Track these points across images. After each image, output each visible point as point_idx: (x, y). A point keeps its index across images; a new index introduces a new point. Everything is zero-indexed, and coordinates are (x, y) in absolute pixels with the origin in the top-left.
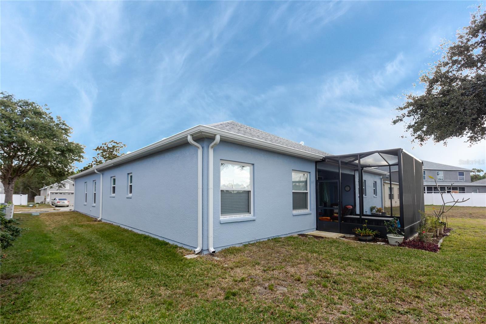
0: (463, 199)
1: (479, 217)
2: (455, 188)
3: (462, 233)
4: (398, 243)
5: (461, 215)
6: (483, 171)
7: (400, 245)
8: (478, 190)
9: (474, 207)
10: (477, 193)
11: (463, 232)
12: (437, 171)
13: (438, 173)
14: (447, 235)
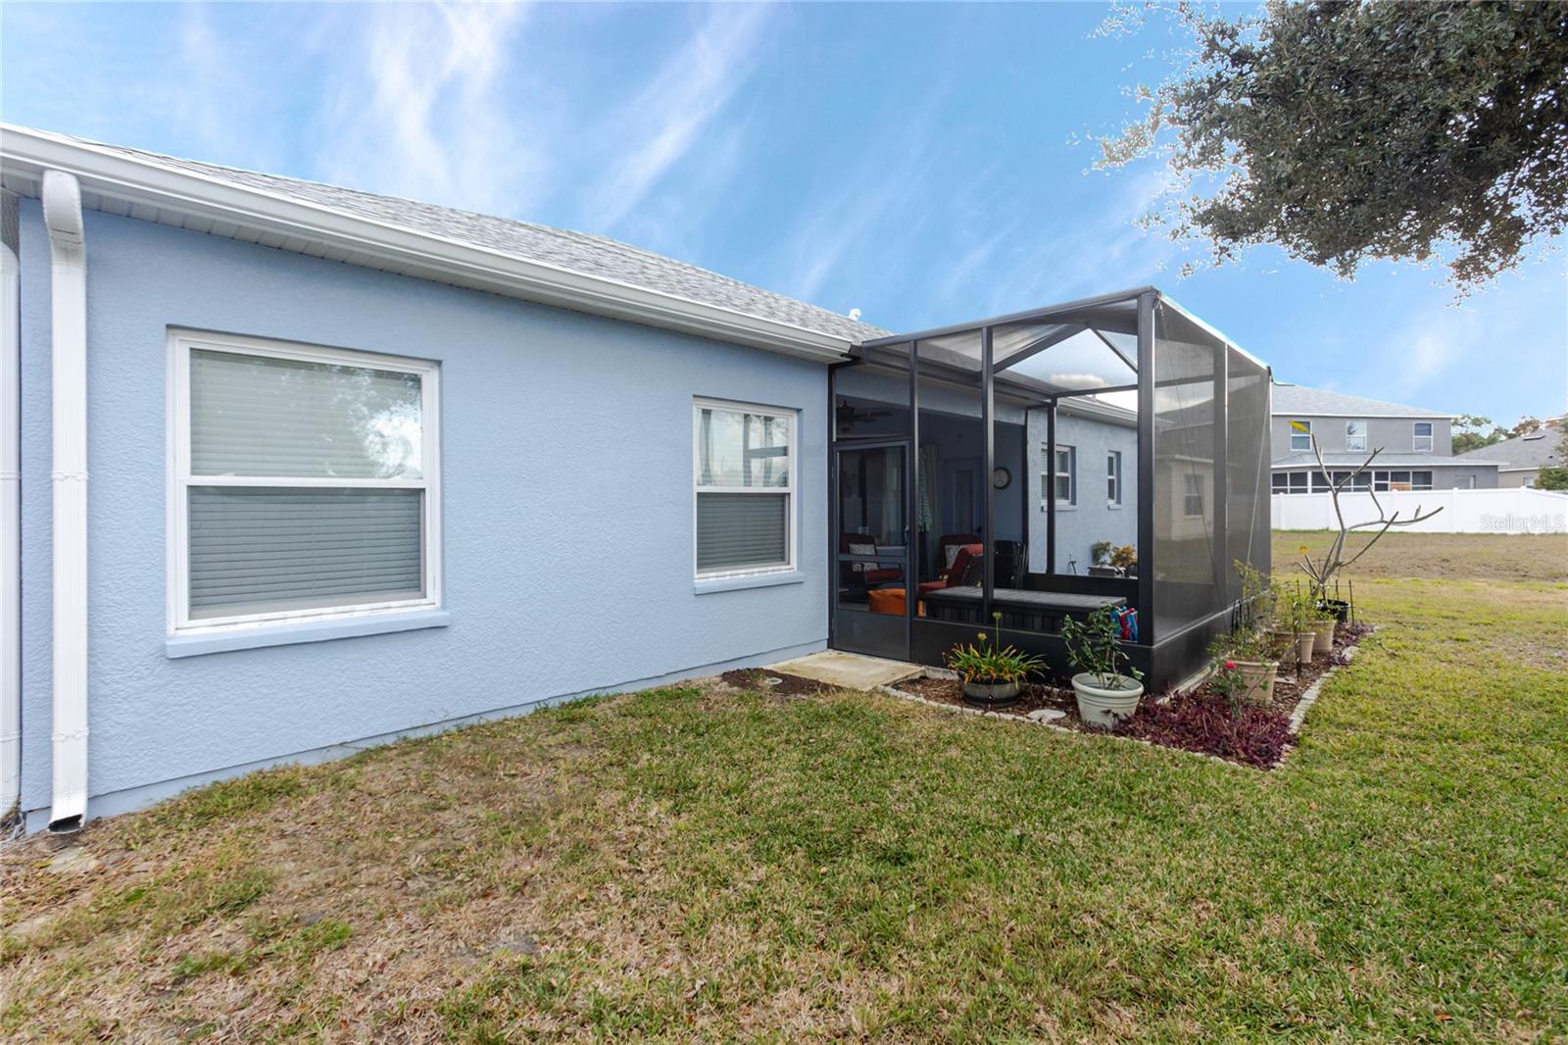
0: (1418, 511)
1: (1470, 573)
2: (1400, 476)
3: (1405, 647)
4: (1115, 715)
5: (1413, 565)
6: (1489, 422)
7: (1123, 727)
8: (1472, 479)
9: (1458, 534)
10: (1468, 488)
11: (1408, 643)
12: (1348, 424)
13: (1350, 427)
14: (1343, 662)
